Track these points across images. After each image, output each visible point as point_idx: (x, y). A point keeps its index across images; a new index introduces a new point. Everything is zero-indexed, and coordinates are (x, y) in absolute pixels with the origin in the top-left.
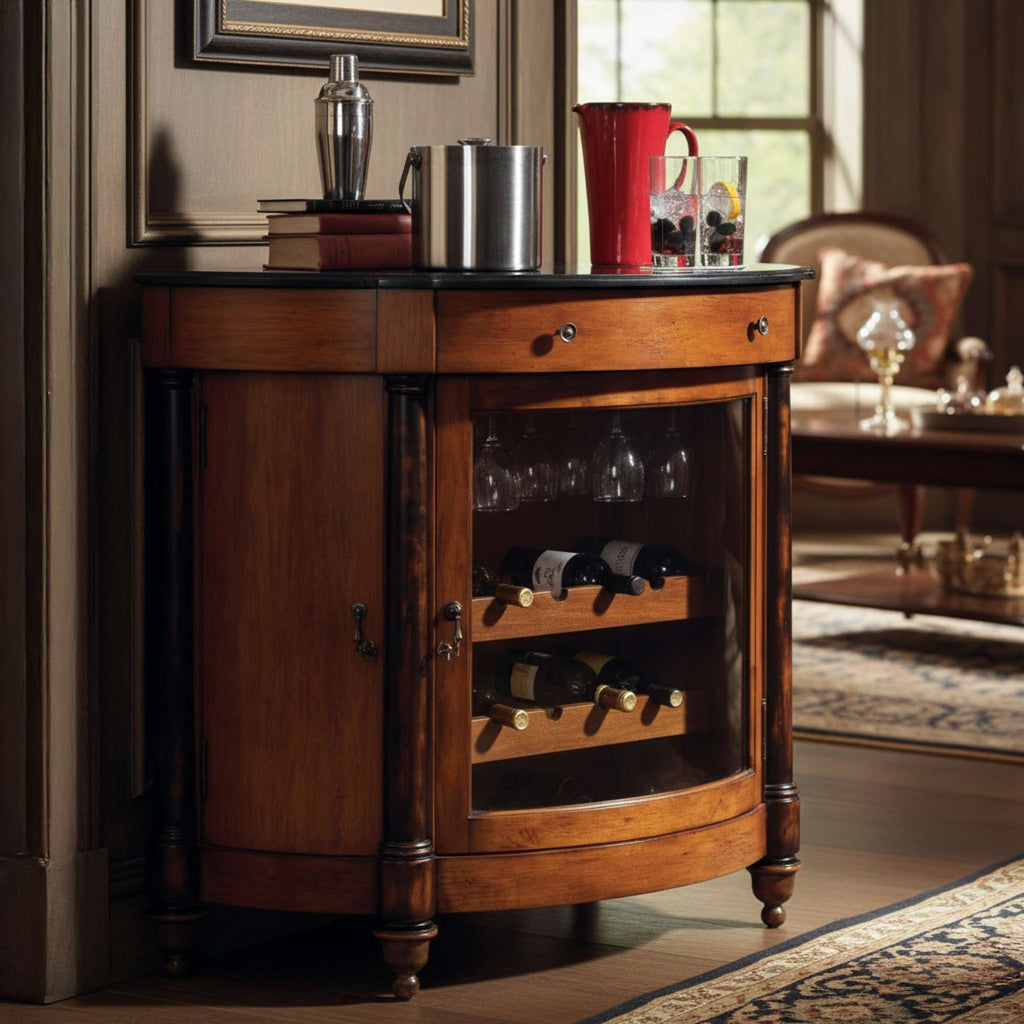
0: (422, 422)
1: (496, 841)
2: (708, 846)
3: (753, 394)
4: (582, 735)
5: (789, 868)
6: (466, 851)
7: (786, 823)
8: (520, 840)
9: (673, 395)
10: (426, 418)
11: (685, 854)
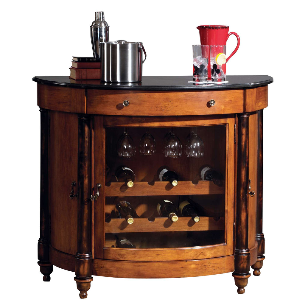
0: (87, 129)
1: (111, 256)
2: (193, 266)
3: (227, 123)
4: (163, 227)
5: (245, 277)
6: (102, 258)
7: (240, 262)
8: (118, 257)
9: (177, 124)
10: (89, 127)
11: (182, 268)
